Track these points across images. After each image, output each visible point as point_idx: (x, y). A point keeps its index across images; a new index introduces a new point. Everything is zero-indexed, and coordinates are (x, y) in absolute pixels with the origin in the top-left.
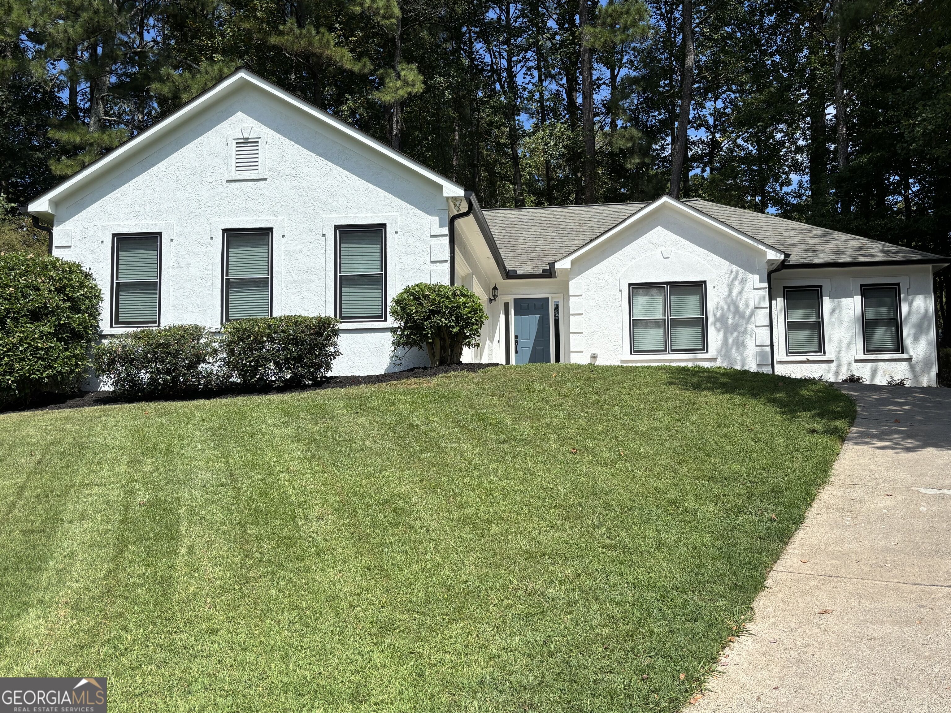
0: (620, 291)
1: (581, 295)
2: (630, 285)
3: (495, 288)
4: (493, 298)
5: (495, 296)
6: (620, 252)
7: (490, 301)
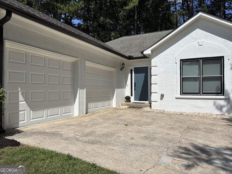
0: (176, 63)
1: (157, 66)
2: (181, 60)
3: (123, 64)
5: (123, 67)
6: (176, 44)
7: (121, 69)
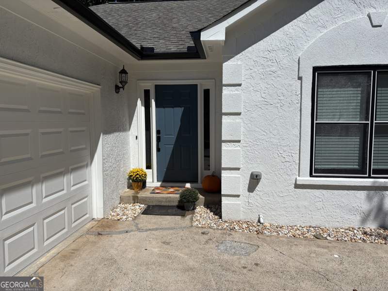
0: (300, 78)
1: (240, 85)
2: (316, 69)
3: (123, 72)
4: (120, 85)
5: (124, 83)
7: (117, 89)
